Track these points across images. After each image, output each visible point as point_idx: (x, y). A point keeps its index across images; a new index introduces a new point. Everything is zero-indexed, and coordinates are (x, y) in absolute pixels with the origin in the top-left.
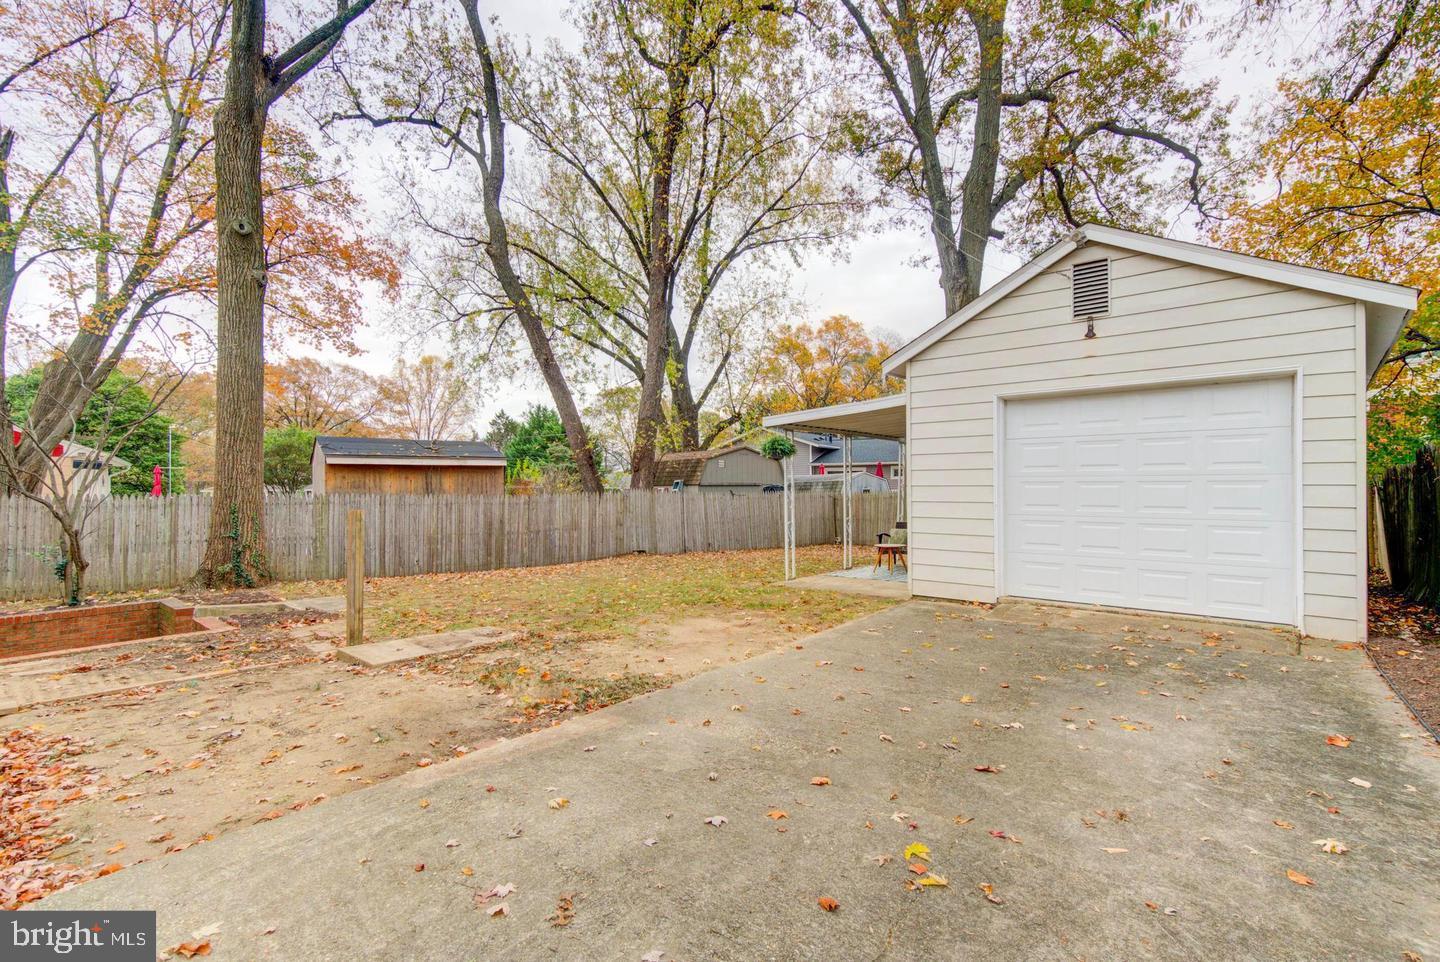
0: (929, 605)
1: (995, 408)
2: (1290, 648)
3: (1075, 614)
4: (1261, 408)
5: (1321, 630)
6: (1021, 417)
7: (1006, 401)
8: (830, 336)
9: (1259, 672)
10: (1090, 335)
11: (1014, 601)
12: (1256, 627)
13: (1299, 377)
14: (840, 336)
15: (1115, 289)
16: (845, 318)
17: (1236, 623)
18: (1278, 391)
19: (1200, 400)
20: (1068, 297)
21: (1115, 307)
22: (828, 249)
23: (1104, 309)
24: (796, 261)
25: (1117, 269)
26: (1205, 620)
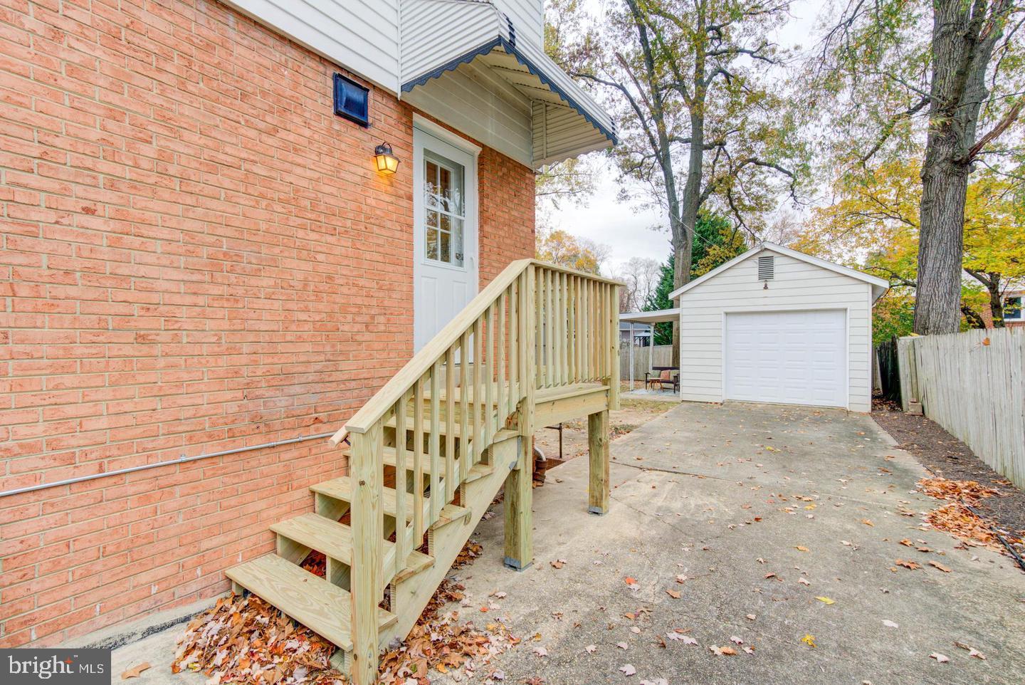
0: (693, 404)
1: (723, 316)
2: (845, 414)
3: (759, 406)
4: (834, 322)
5: (855, 409)
6: (734, 321)
7: (727, 314)
8: (554, 244)
9: (835, 420)
10: (766, 288)
11: (731, 402)
12: (832, 408)
13: (848, 311)
14: (560, 243)
15: (776, 269)
16: (563, 232)
17: (823, 407)
18: (841, 315)
19: (810, 317)
20: (756, 271)
21: (776, 276)
22: (574, 199)
23: (772, 277)
24: (556, 206)
25: (778, 261)
26: (812, 407)
